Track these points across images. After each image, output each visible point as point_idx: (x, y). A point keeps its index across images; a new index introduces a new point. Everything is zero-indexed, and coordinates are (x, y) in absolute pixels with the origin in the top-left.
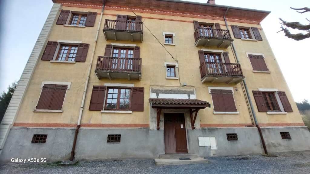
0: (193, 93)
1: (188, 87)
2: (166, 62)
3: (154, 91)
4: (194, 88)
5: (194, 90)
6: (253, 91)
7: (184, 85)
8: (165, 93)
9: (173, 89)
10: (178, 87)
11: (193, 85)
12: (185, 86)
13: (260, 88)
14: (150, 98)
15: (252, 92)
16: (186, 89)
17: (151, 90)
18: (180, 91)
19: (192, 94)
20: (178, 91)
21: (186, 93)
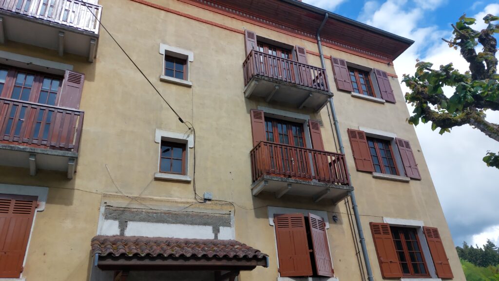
0: (227, 224)
1: (216, 204)
2: (160, 128)
3: (112, 213)
4: (232, 210)
5: (232, 215)
6: (371, 223)
7: (206, 200)
8: (149, 221)
9: (174, 209)
10: (188, 203)
11: (231, 201)
12: (208, 202)
13: (387, 216)
14: (98, 233)
15: (369, 227)
16: (209, 212)
17: (103, 209)
18: (192, 216)
19: (224, 226)
20: (188, 215)
21: (210, 221)
